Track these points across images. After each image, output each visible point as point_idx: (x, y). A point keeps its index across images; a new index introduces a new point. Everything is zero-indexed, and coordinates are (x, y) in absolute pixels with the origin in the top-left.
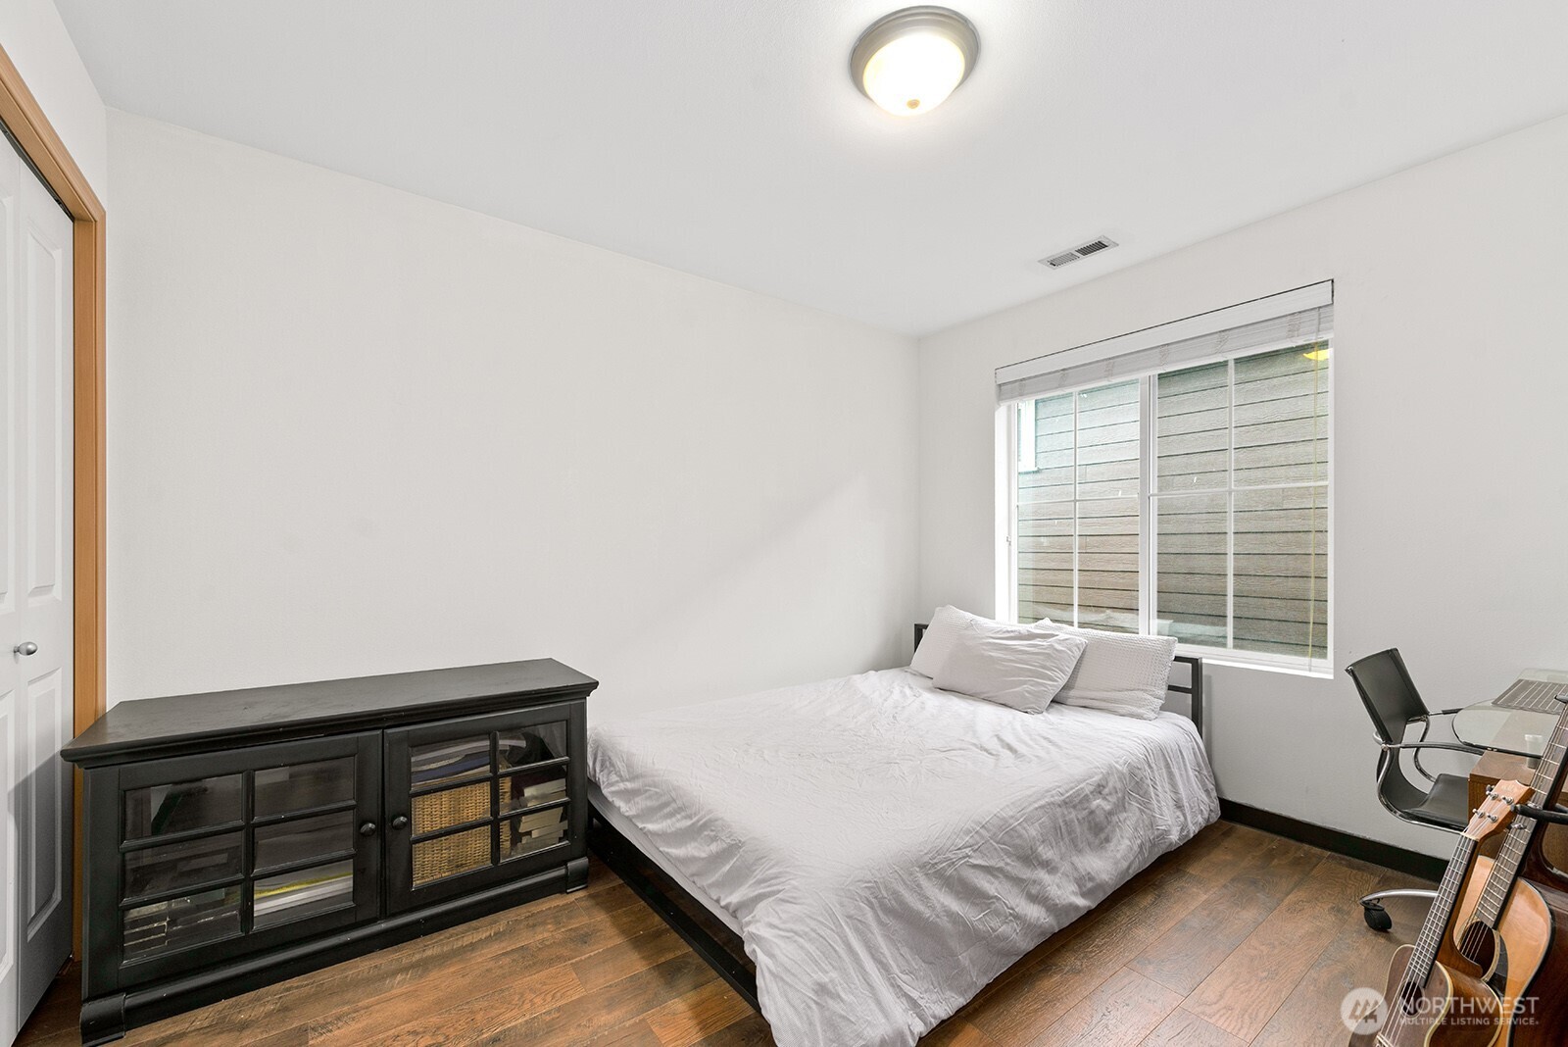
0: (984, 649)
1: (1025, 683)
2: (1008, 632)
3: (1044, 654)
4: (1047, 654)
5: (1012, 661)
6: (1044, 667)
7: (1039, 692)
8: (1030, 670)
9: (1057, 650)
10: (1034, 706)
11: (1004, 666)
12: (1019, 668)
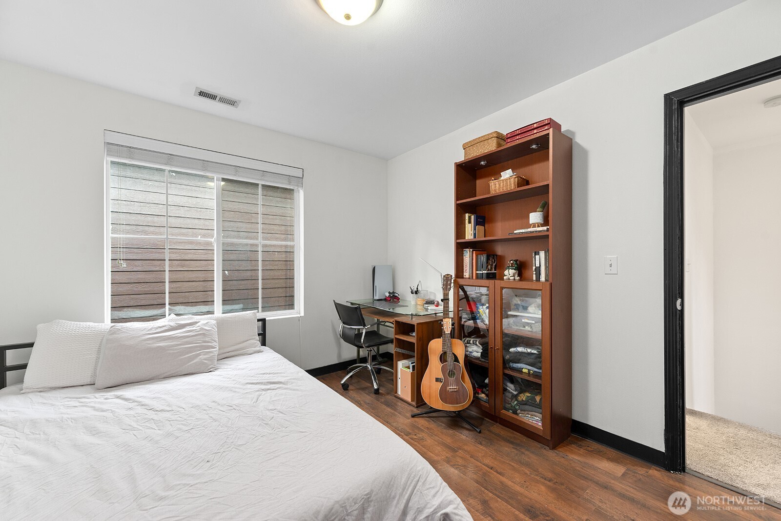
0: (149, 344)
1: (199, 355)
2: (160, 327)
3: (200, 334)
4: (202, 334)
5: (181, 345)
6: (205, 342)
7: (211, 357)
8: (197, 346)
9: (207, 330)
10: (212, 366)
11: (176, 349)
12: (188, 347)
